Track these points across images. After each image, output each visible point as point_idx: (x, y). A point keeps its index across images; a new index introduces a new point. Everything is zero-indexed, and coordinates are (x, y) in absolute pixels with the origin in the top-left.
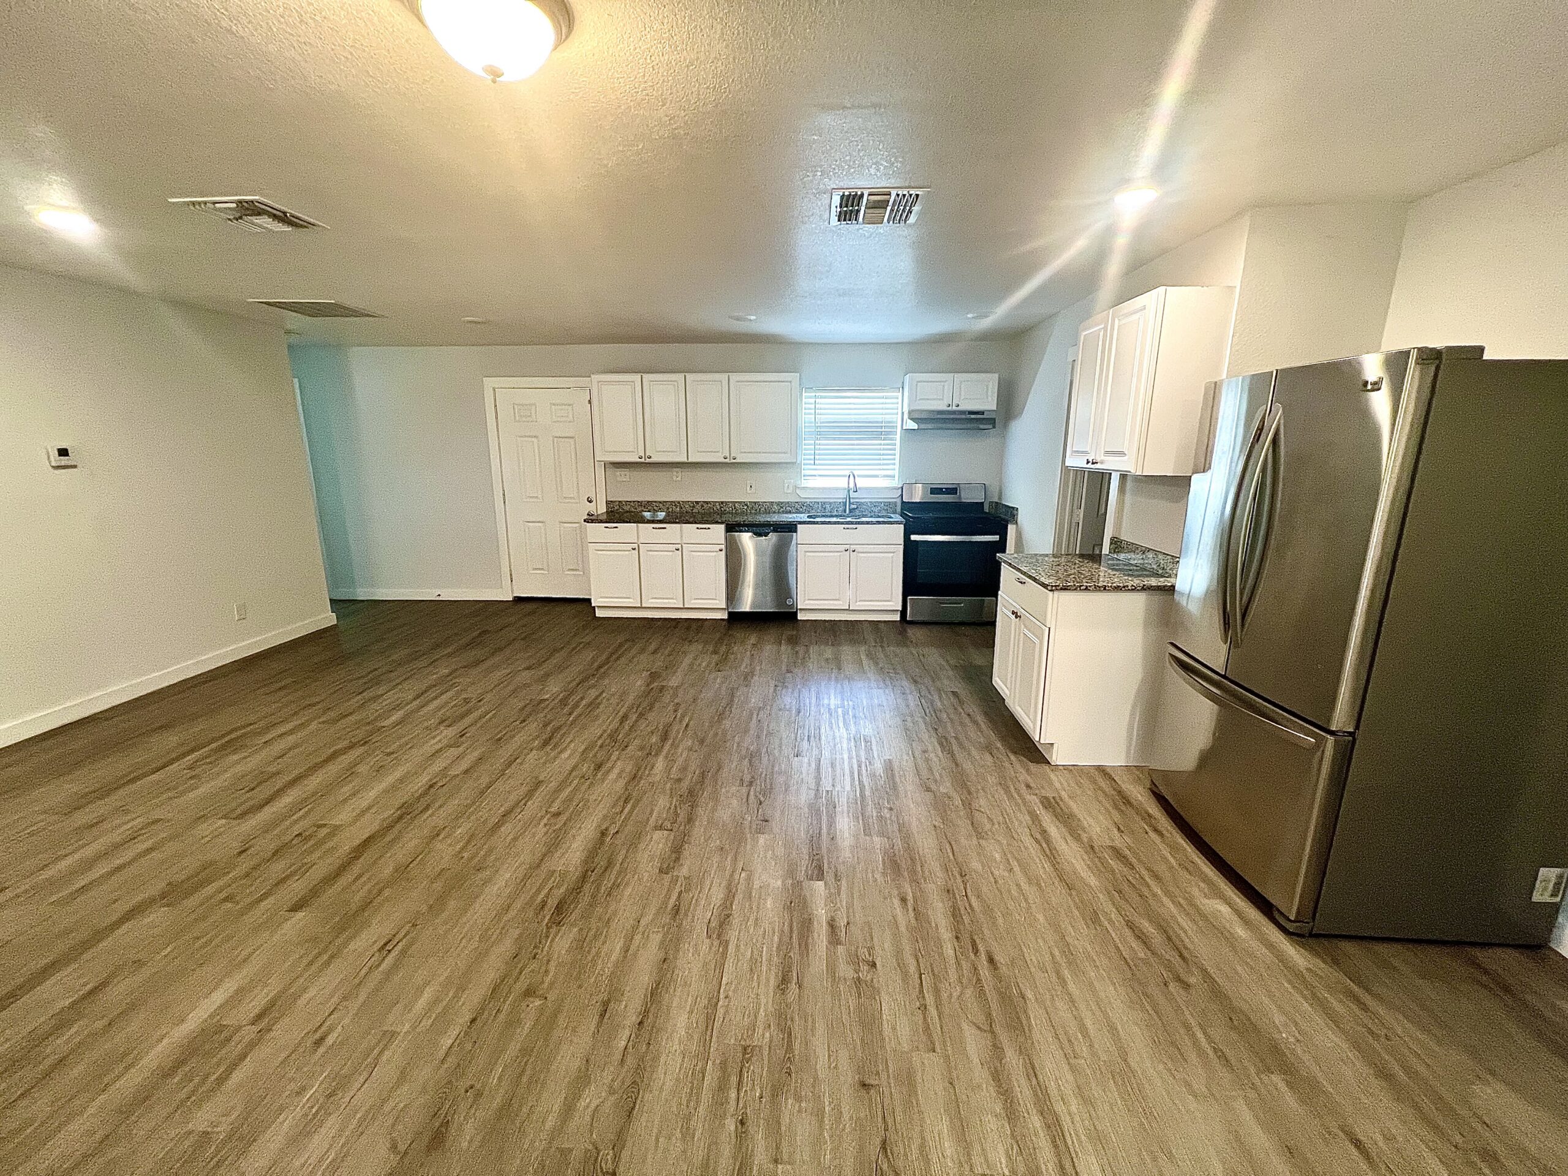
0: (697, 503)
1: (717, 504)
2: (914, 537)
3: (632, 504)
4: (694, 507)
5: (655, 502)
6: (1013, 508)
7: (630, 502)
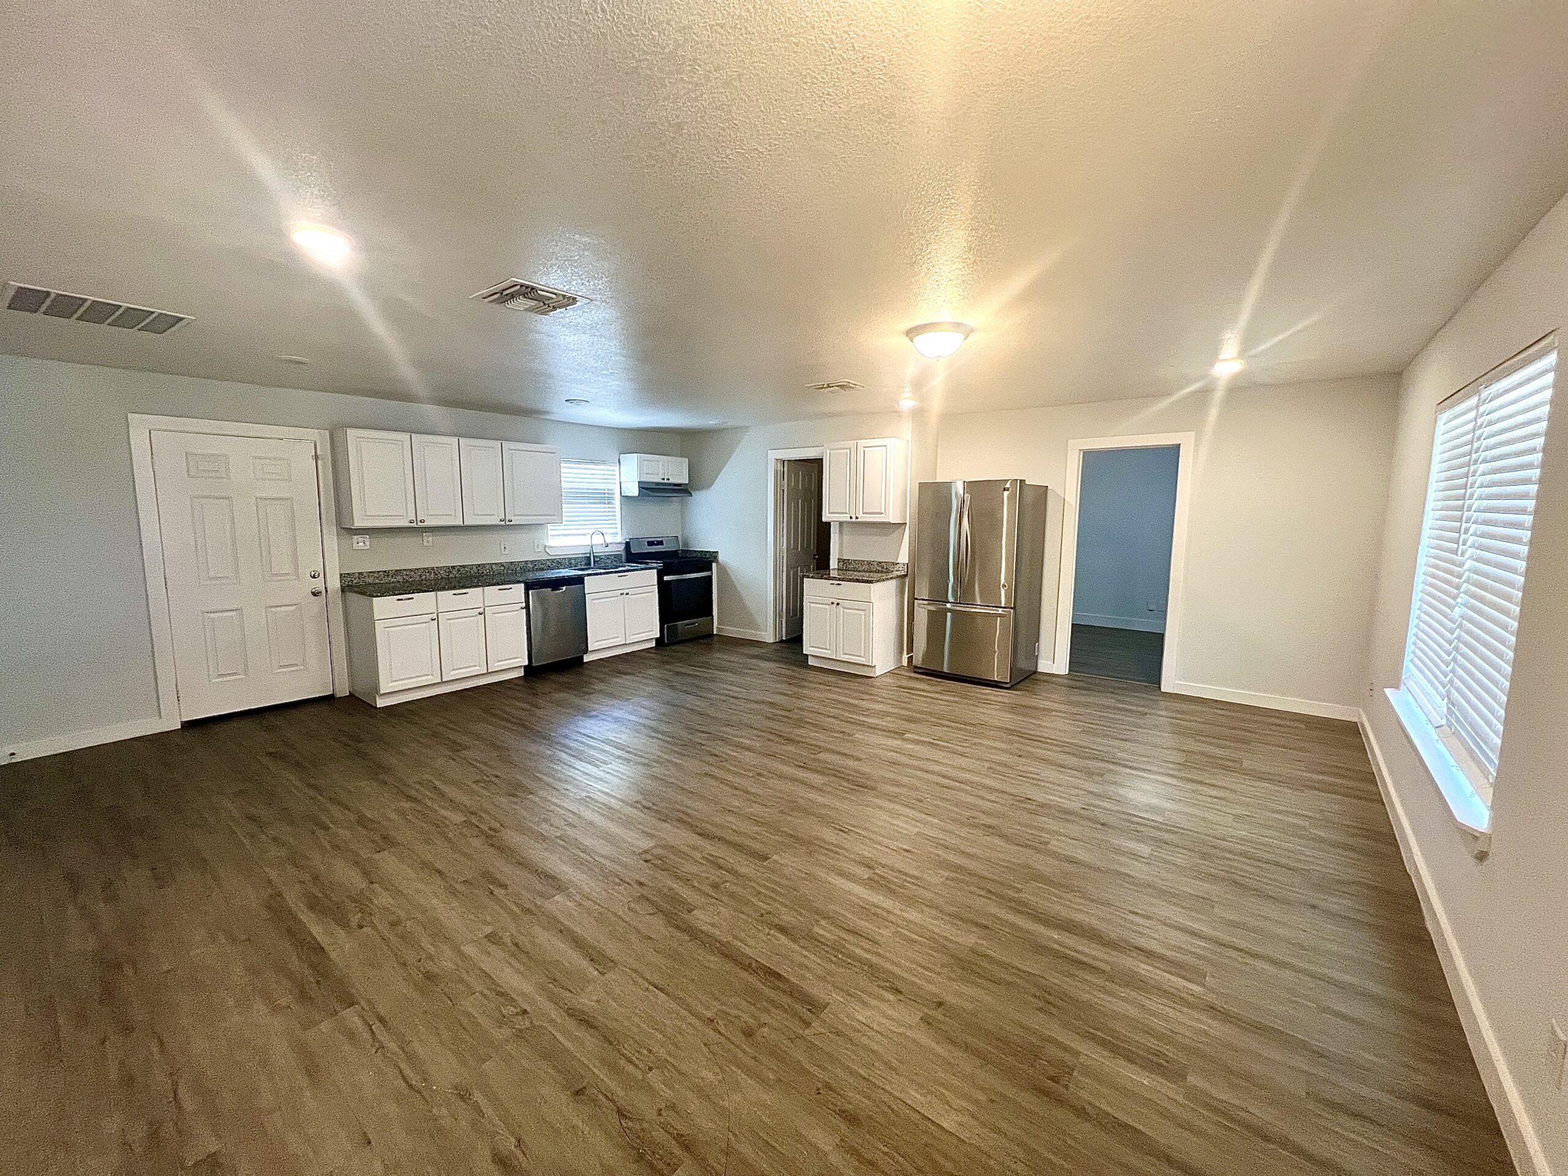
0: (453, 567)
1: (475, 567)
2: (666, 578)
3: (375, 575)
4: (450, 572)
5: (405, 570)
6: (714, 552)
7: (374, 572)
